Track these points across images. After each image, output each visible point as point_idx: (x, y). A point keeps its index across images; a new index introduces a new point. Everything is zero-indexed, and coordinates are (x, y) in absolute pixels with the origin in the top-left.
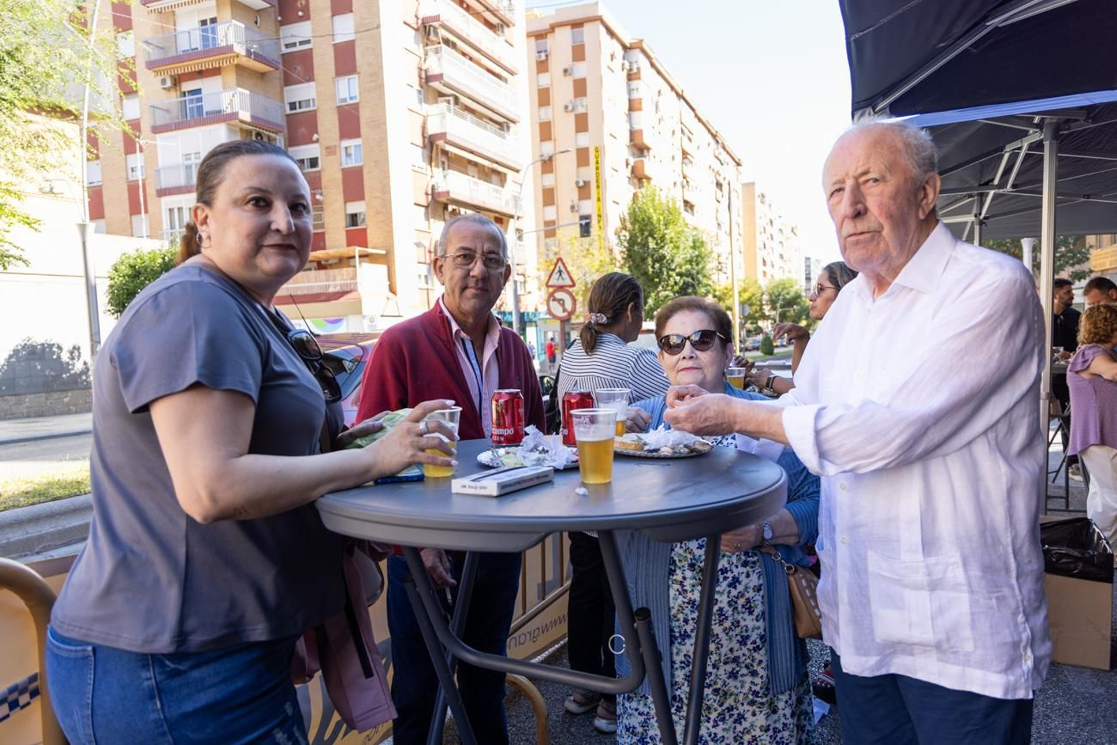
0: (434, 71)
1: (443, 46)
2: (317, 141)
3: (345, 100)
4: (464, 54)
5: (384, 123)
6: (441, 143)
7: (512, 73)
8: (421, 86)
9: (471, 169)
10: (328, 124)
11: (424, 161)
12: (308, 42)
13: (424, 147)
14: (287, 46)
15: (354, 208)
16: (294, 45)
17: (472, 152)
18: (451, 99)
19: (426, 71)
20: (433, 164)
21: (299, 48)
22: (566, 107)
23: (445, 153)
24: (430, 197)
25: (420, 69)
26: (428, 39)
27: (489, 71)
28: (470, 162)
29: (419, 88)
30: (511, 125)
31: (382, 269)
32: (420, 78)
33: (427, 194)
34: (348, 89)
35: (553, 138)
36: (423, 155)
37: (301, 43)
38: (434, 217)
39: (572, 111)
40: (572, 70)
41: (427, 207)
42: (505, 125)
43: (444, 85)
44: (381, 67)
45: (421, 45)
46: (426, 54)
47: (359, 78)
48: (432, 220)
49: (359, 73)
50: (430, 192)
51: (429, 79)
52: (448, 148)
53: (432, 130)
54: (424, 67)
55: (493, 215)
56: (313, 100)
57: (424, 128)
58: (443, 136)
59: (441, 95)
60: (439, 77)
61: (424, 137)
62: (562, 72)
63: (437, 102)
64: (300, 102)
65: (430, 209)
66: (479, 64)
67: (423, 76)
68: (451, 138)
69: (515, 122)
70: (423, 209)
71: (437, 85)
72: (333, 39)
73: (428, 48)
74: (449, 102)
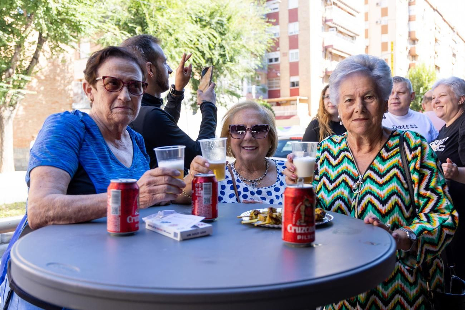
0: (328, 18)
1: (334, 6)
2: (279, 50)
3: (292, 33)
4: (339, 7)
5: (309, 43)
6: (330, 49)
7: (358, 13)
8: (323, 24)
10: (284, 44)
11: (323, 57)
12: (277, 8)
13: (323, 51)
15: (294, 79)
17: (342, 52)
18: (335, 29)
19: (325, 18)
20: (326, 58)
21: (273, 11)
22: (377, 22)
23: (331, 53)
24: (324, 74)
25: (323, 17)
26: (326, 3)
27: (349, 13)
28: (340, 56)
29: (322, 26)
30: (357, 37)
31: (306, 105)
33: (323, 72)
34: (294, 28)
36: (322, 54)
37: (274, 9)
38: (326, 82)
39: (380, 24)
40: (380, 3)
41: (323, 78)
42: (354, 37)
43: (333, 23)
45: (323, 6)
46: (325, 10)
47: (299, 24)
49: (299, 21)
50: (325, 71)
51: (326, 21)
52: (334, 52)
53: (326, 44)
54: (324, 16)
56: (278, 33)
57: (323, 43)
58: (331, 46)
59: (330, 27)
60: (331, 20)
61: (323, 47)
62: (375, 4)
63: (328, 31)
66: (345, 10)
67: (324, 20)
68: (334, 47)
69: (358, 35)
70: (322, 79)
71: (329, 23)
72: (288, 7)
73: (327, 7)
74: (333, 30)
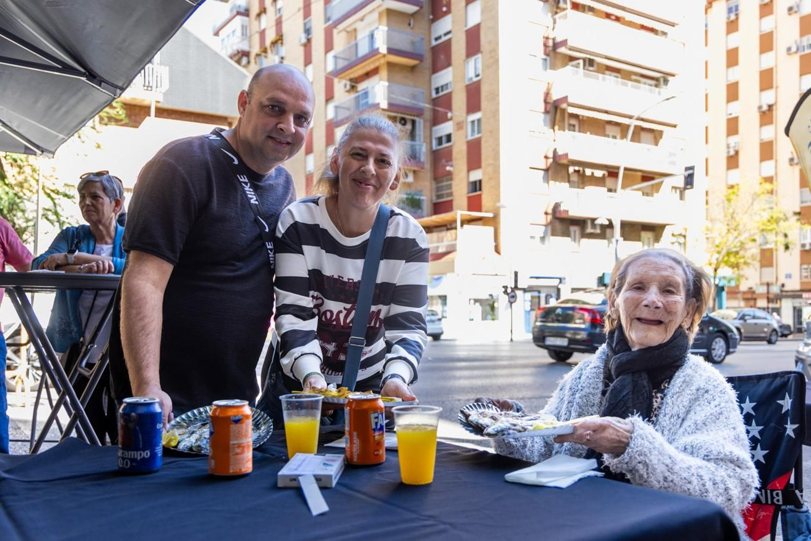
0: (561, 38)
2: (451, 119)
3: (471, 79)
6: (564, 106)
8: (547, 54)
9: (610, 129)
10: (459, 101)
11: (545, 125)
12: (450, 32)
13: (546, 112)
14: (436, 39)
15: (475, 175)
16: (440, 37)
17: (606, 112)
18: (581, 62)
19: (554, 39)
20: (556, 128)
21: (444, 39)
22: (789, 49)
24: (550, 160)
25: (547, 39)
26: (558, 8)
27: (643, 27)
28: (610, 123)
29: (544, 57)
30: (670, 78)
32: (545, 45)
33: (547, 157)
34: (472, 68)
35: (774, 85)
36: (545, 121)
37: (446, 34)
38: (555, 180)
39: (796, 52)
40: (798, 6)
41: (547, 170)
42: (661, 80)
43: (570, 49)
45: (550, 15)
46: (555, 22)
47: (482, 56)
48: (551, 182)
49: (482, 52)
50: (551, 155)
51: (556, 46)
53: (555, 96)
54: (551, 36)
55: (640, 174)
56: (451, 83)
57: (547, 94)
58: (568, 100)
59: (572, 59)
60: (564, 43)
61: (546, 102)
62: (786, 10)
63: (563, 68)
64: (442, 87)
65: (550, 172)
66: (630, 24)
67: (550, 43)
69: (673, 75)
70: (542, 173)
71: (562, 50)
72: (466, 26)
73: (557, 16)
74: (577, 66)
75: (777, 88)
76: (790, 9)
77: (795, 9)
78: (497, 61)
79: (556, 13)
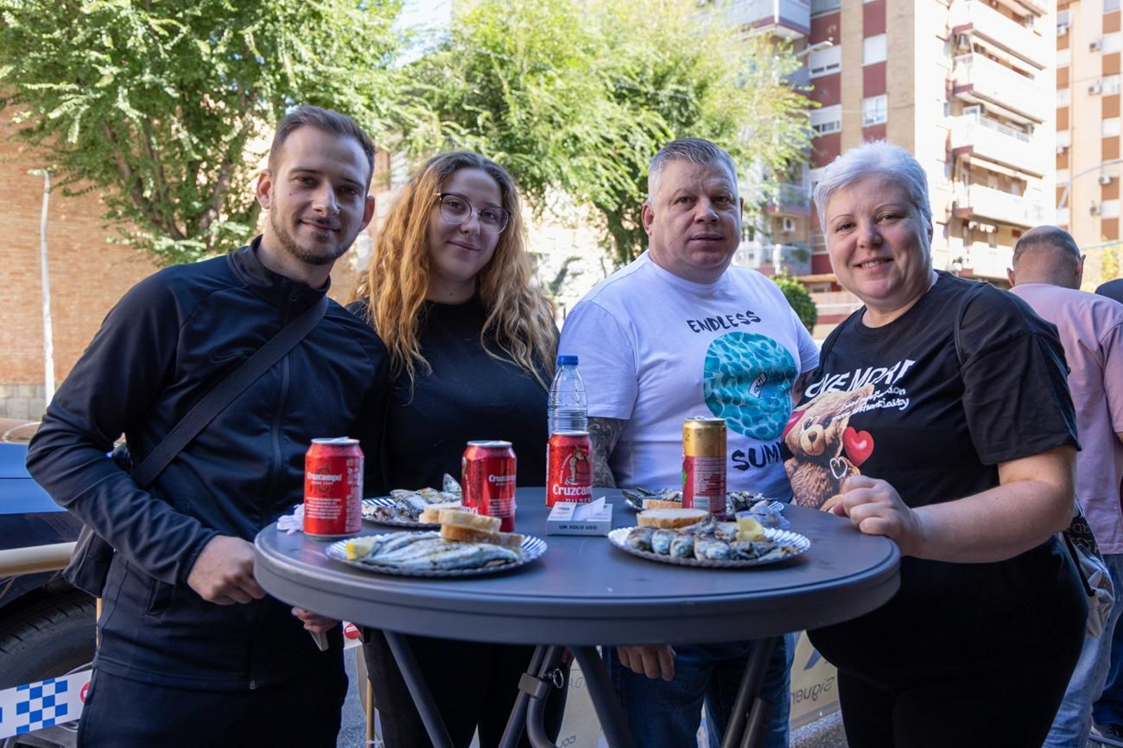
0: (962, 82)
1: (974, 54)
3: (871, 121)
4: (991, 56)
5: (913, 142)
6: (965, 157)
7: (1040, 68)
8: (948, 98)
9: (991, 179)
11: (946, 176)
12: (836, 66)
13: (947, 162)
14: (814, 71)
16: (821, 69)
17: (996, 162)
18: (978, 108)
19: (954, 82)
20: (956, 179)
21: (827, 73)
22: (1091, 90)
23: (967, 165)
24: (950, 214)
25: (948, 81)
26: (958, 48)
27: (1016, 69)
28: (991, 172)
29: (945, 101)
30: (1036, 126)
32: (947, 89)
33: (947, 211)
34: (876, 110)
35: (1070, 126)
36: (945, 170)
37: (829, 68)
38: (953, 235)
39: (1099, 93)
40: (1101, 44)
41: (946, 225)
42: (1029, 128)
43: (973, 95)
44: (913, 87)
45: (950, 55)
46: (955, 64)
47: (888, 99)
48: (951, 238)
49: (888, 94)
50: (950, 208)
51: (956, 90)
52: (975, 162)
53: (955, 145)
54: (952, 79)
55: (1011, 228)
56: (838, 123)
57: (948, 142)
58: (969, 149)
59: (967, 104)
60: (969, 88)
61: (947, 151)
62: (1088, 47)
63: (961, 114)
64: (824, 126)
65: (950, 227)
66: (1006, 64)
67: (951, 87)
68: (976, 150)
69: (1040, 122)
70: (942, 227)
71: (964, 96)
72: (863, 62)
73: (958, 58)
74: (974, 111)
75: (1073, 129)
76: (1093, 46)
77: (1098, 46)
78: (912, 106)
79: (956, 55)
